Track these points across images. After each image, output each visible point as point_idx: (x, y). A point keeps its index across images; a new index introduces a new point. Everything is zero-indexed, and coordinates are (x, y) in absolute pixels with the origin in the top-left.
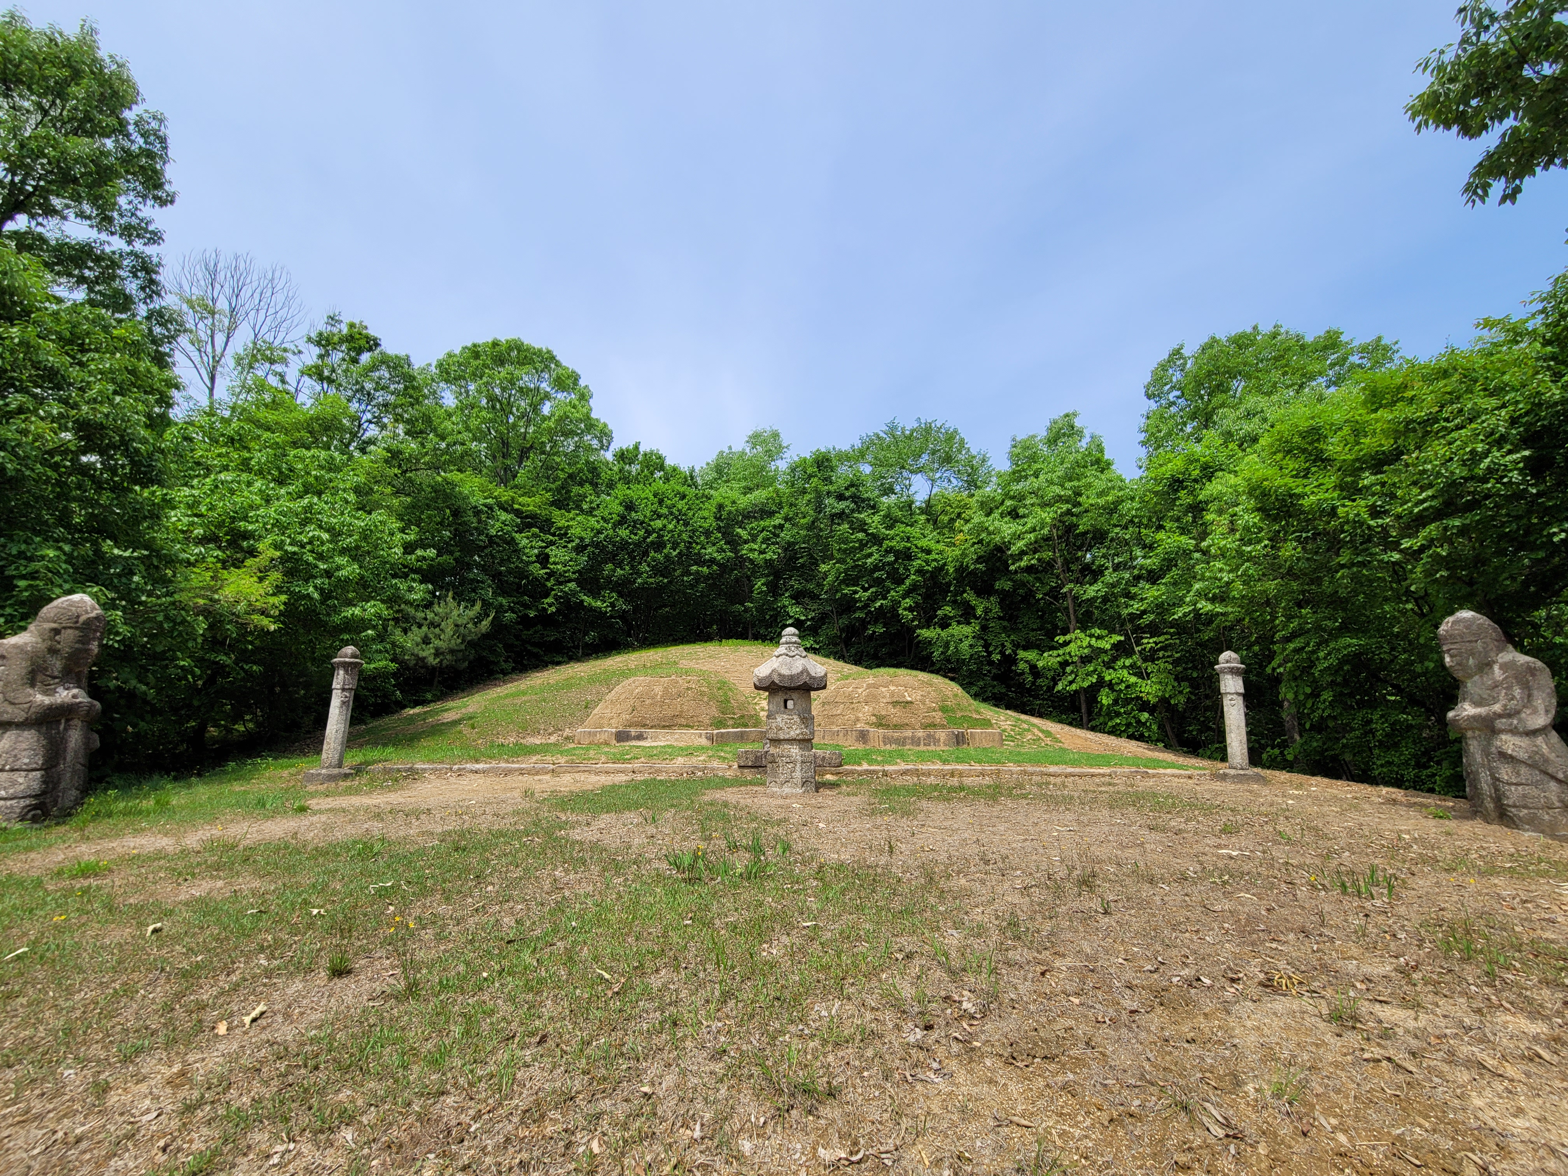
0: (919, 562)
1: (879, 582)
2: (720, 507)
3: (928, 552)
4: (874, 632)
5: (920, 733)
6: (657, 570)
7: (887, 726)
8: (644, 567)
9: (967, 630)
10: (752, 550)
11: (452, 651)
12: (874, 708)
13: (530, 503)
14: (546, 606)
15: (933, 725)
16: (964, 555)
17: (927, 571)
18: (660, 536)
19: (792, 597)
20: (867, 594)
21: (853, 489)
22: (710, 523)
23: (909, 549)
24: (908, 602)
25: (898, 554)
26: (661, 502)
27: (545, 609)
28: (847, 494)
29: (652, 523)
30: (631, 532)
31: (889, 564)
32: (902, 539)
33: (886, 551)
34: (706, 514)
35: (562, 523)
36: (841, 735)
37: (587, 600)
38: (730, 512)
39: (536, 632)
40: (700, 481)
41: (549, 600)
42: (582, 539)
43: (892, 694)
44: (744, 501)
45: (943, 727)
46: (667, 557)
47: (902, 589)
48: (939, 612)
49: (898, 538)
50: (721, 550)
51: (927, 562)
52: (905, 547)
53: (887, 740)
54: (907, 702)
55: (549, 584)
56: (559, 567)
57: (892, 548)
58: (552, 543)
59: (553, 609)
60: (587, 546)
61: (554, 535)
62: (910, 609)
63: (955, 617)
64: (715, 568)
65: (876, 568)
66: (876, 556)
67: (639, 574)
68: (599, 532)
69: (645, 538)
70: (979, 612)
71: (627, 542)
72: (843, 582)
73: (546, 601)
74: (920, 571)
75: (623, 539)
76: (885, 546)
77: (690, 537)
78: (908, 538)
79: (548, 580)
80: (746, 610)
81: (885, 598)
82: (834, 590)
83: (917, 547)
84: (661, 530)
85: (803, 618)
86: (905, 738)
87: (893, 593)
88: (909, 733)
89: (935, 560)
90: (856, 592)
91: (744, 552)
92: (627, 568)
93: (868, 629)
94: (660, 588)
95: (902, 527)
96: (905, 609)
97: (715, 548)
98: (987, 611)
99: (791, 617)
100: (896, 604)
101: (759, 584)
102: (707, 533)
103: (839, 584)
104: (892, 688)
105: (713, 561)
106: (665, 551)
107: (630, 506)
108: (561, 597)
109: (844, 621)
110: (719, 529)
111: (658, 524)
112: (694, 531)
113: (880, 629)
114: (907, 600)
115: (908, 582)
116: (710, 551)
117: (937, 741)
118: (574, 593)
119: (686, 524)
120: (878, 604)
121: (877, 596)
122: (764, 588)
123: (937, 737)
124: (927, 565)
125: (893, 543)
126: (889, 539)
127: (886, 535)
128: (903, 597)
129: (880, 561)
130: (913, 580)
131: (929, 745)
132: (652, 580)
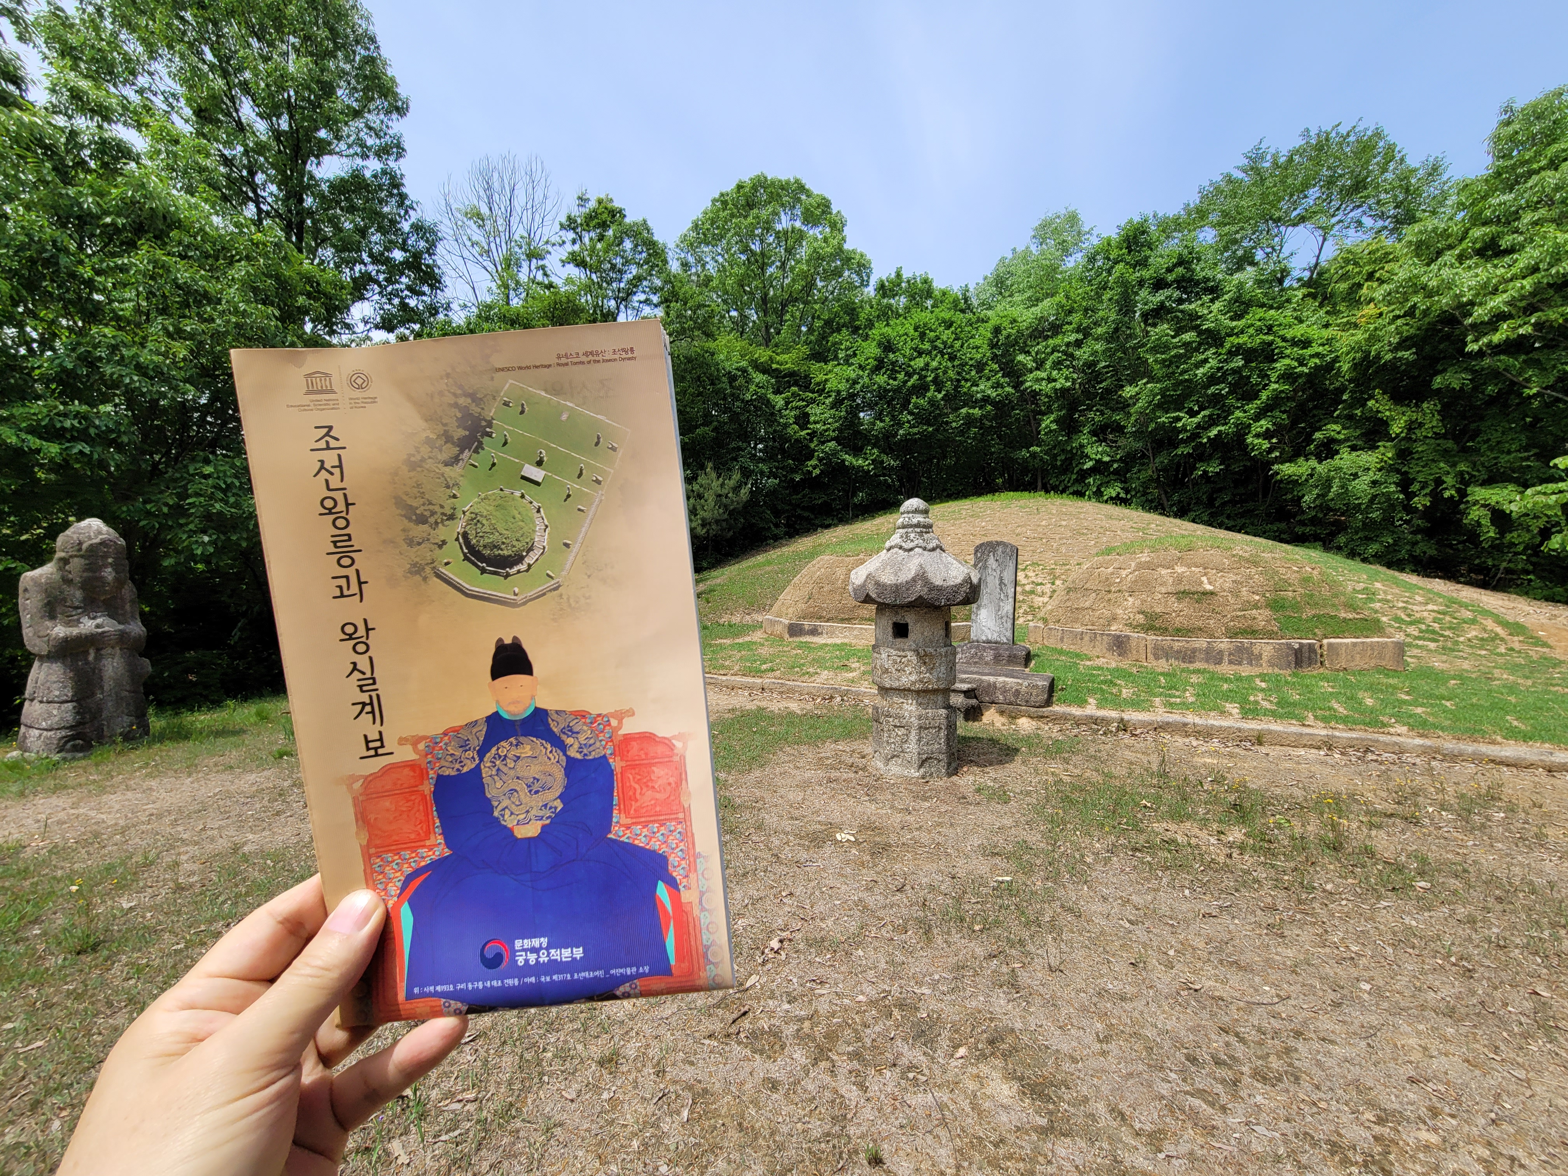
0: (1287, 361)
1: (1217, 399)
2: (997, 330)
3: (1306, 343)
4: (1205, 472)
5: (1224, 644)
6: (921, 418)
7: (1164, 631)
8: (906, 417)
9: (1369, 458)
10: (1038, 380)
11: (717, 522)
12: (1143, 601)
13: (787, 360)
14: (810, 469)
15: (1252, 633)
16: (1373, 338)
17: (1301, 375)
18: (922, 378)
19: (1093, 433)
20: (1196, 420)
21: (1180, 270)
22: (985, 351)
23: (1270, 344)
24: (1264, 424)
25: (1249, 355)
26: (923, 336)
27: (810, 473)
28: (1170, 278)
29: (912, 363)
30: (890, 377)
31: (1234, 371)
32: (1259, 331)
33: (1230, 352)
34: (977, 341)
35: (821, 377)
36: (1087, 638)
37: (848, 459)
38: (1009, 335)
39: (804, 496)
40: (975, 302)
41: (813, 462)
42: (839, 392)
43: (1179, 580)
44: (1027, 316)
45: (1271, 635)
46: (932, 402)
47: (1252, 407)
48: (1318, 435)
49: (1251, 331)
50: (997, 385)
51: (1301, 362)
52: (1263, 342)
53: (1160, 652)
54: (1205, 593)
55: (812, 445)
56: (818, 426)
57: (1239, 347)
58: (813, 401)
59: (817, 472)
60: (844, 399)
61: (813, 392)
62: (1267, 435)
63: (1347, 440)
64: (989, 407)
65: (1212, 380)
66: (1213, 363)
67: (900, 425)
68: (855, 382)
69: (906, 382)
70: (1396, 429)
71: (885, 390)
72: (1159, 406)
73: (810, 463)
74: (1288, 376)
75: (880, 387)
76: (1227, 345)
77: (959, 374)
79: (811, 441)
80: (1034, 455)
81: (1225, 422)
82: (1146, 417)
83: (1284, 339)
84: (922, 370)
85: (1106, 459)
86: (1194, 651)
87: (1238, 414)
88: (1201, 643)
89: (1317, 355)
90: (1179, 419)
91: (1028, 384)
92: (887, 419)
93: (1196, 469)
94: (926, 438)
95: (1260, 313)
96: (1257, 436)
97: (989, 384)
98: (1412, 427)
99: (1091, 460)
100: (1243, 430)
101: (1048, 422)
102: (980, 367)
103: (1153, 411)
104: (1179, 569)
105: (986, 400)
106: (929, 394)
107: (888, 346)
108: (823, 459)
109: (1162, 459)
110: (995, 357)
111: (919, 363)
112: (963, 365)
113: (1214, 468)
114: (1263, 422)
115: (1264, 395)
116: (984, 388)
117: (1254, 659)
118: (835, 453)
119: (952, 358)
120: (1213, 432)
121: (1212, 422)
122: (1054, 427)
123: (1256, 652)
124: (1301, 364)
125: (1243, 339)
126: (1237, 335)
127: (1233, 329)
128: (1257, 418)
129: (1219, 369)
130: (1274, 390)
131: (1240, 664)
132: (915, 430)
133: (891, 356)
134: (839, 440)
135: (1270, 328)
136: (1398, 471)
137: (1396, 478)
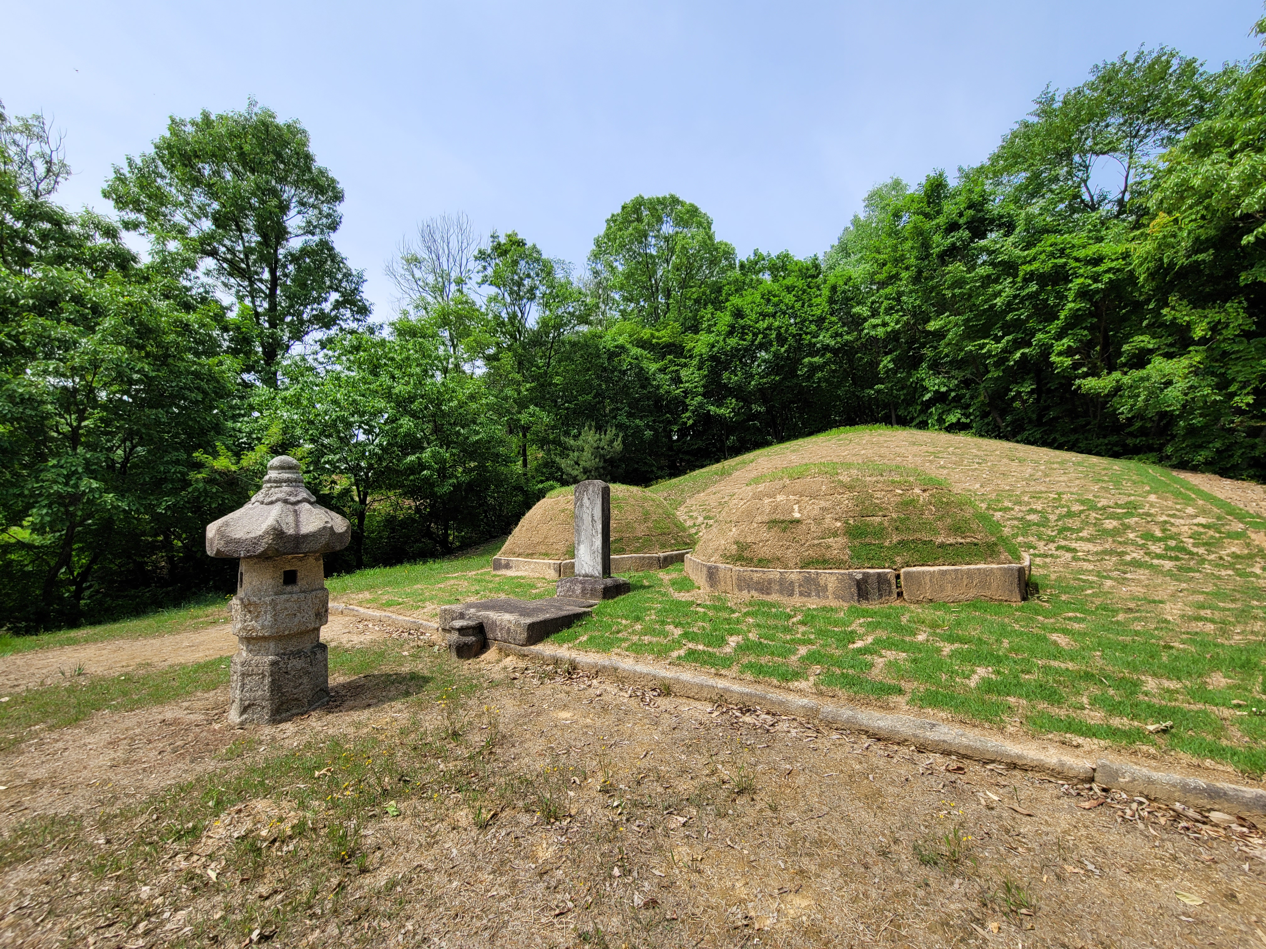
0: (1080, 280)
1: (1017, 325)
3: (1097, 261)
6: (768, 369)
7: (749, 561)
12: (742, 532)
14: (686, 420)
15: (824, 562)
16: (1163, 246)
17: (1097, 291)
18: (766, 336)
20: (1000, 345)
21: (969, 212)
22: (823, 308)
23: (1064, 266)
24: (1064, 343)
25: (1042, 279)
26: (768, 301)
27: (686, 423)
28: (962, 221)
29: (758, 325)
30: (740, 339)
31: (1030, 296)
32: (1052, 255)
33: (1025, 279)
34: (818, 300)
35: (690, 345)
36: (699, 569)
37: (712, 409)
40: (822, 267)
41: (687, 414)
42: (702, 356)
43: (775, 508)
45: (839, 564)
46: (776, 355)
47: (1054, 327)
48: (1125, 347)
49: (1043, 257)
50: (837, 335)
51: (1096, 278)
52: (1055, 266)
53: (744, 584)
54: (792, 522)
55: (686, 401)
56: (689, 385)
57: (1032, 273)
58: (685, 365)
59: (691, 422)
60: (706, 361)
61: (685, 358)
62: (1069, 352)
63: (1156, 348)
65: (1009, 306)
66: (1009, 291)
67: (752, 377)
68: (713, 346)
70: (1198, 333)
71: (737, 349)
74: (1083, 294)
75: (733, 347)
76: (1021, 274)
77: (800, 329)
79: (685, 397)
81: (1029, 345)
83: (1077, 260)
86: (770, 582)
87: (1040, 336)
88: (774, 573)
89: (1111, 270)
90: (982, 346)
91: (865, 331)
92: (741, 373)
94: (773, 387)
95: (1052, 238)
96: (1060, 354)
97: (828, 334)
98: (1215, 328)
99: (930, 391)
100: (1046, 351)
101: (885, 363)
102: (821, 320)
103: (961, 341)
104: (779, 498)
105: (826, 348)
106: (773, 349)
108: (695, 411)
110: (833, 312)
112: (803, 322)
114: (1065, 341)
115: (1063, 315)
116: (825, 338)
117: (821, 590)
118: (703, 406)
120: (1019, 355)
121: (1017, 344)
122: (891, 366)
123: (822, 583)
124: (1096, 281)
125: (1035, 265)
126: (1030, 262)
127: (1025, 257)
128: (1059, 337)
129: (1015, 297)
130: (1070, 309)
131: (809, 595)
132: (765, 380)
133: (741, 322)
134: (704, 395)
135: (1062, 251)
136: (1213, 374)
137: (1212, 380)
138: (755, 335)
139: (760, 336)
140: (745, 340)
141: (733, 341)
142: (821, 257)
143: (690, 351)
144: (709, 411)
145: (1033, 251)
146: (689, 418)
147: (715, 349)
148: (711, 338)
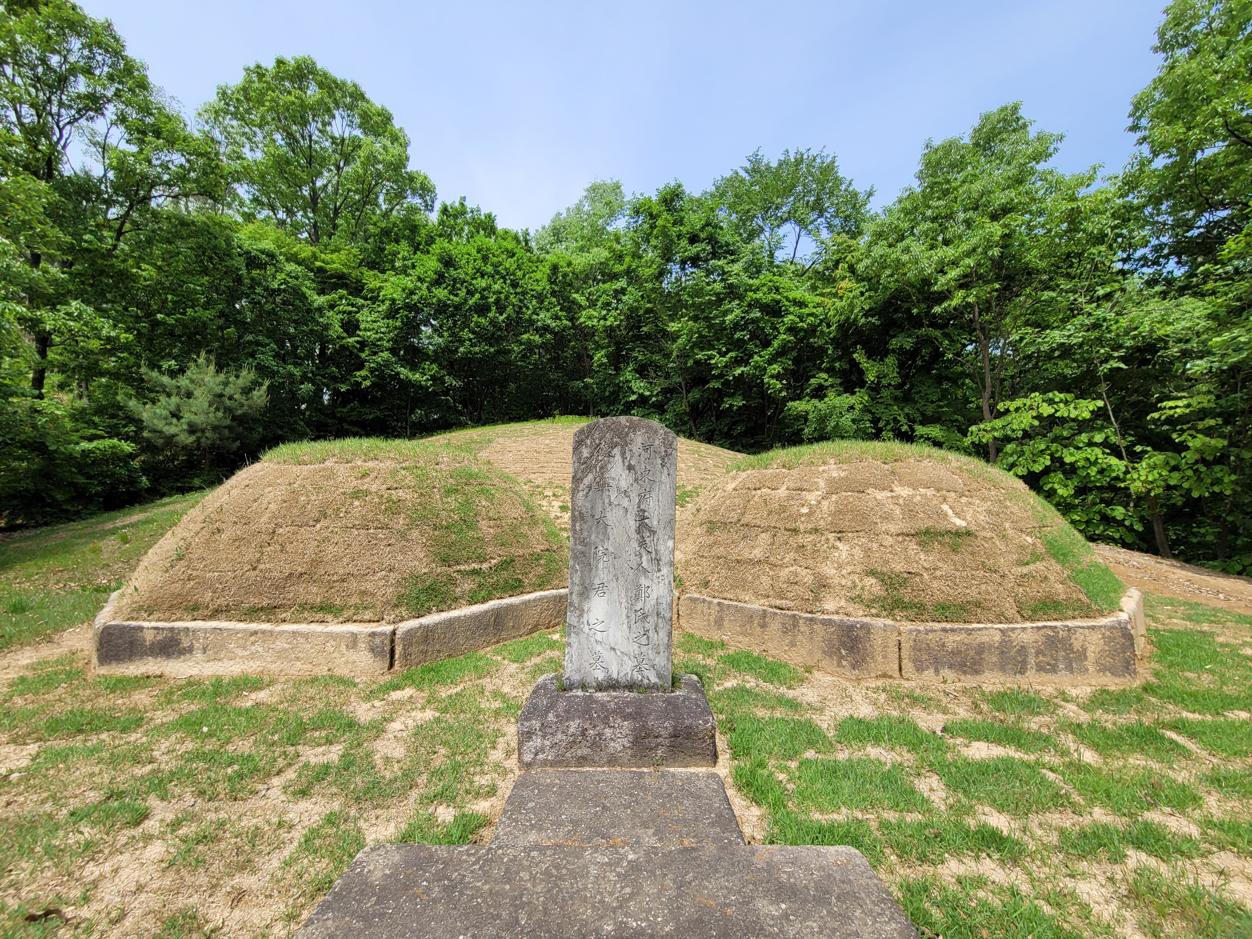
0: (791, 317)
1: (739, 344)
2: (555, 268)
3: (803, 304)
4: (731, 405)
5: (1024, 633)
6: (481, 336)
7: (921, 611)
8: (466, 334)
9: (848, 399)
10: (590, 317)
11: (215, 428)
13: (335, 261)
14: (360, 380)
15: (1056, 607)
16: (851, 306)
17: (802, 329)
18: (483, 298)
19: (636, 371)
20: (725, 359)
21: (710, 229)
22: (544, 285)
23: (778, 302)
24: (776, 368)
25: (764, 309)
26: (485, 259)
27: (359, 384)
28: (702, 236)
29: (474, 282)
30: (450, 293)
31: (753, 321)
32: (770, 290)
33: (750, 305)
34: (538, 275)
35: (374, 284)
37: (404, 372)
38: (565, 275)
39: (352, 410)
40: (533, 244)
41: (363, 373)
42: (393, 301)
43: (909, 510)
44: (581, 261)
46: (493, 322)
47: (768, 352)
48: (812, 381)
49: (765, 289)
50: (556, 318)
51: (801, 318)
52: (773, 300)
55: (363, 355)
56: (369, 334)
57: (757, 301)
58: (365, 308)
59: (368, 383)
60: (400, 309)
61: (366, 299)
62: (778, 377)
63: (832, 386)
64: (548, 336)
65: (736, 326)
66: (737, 312)
67: (461, 342)
68: (412, 293)
69: (466, 300)
70: (871, 377)
71: (446, 305)
72: (695, 345)
73: (358, 373)
74: (791, 330)
75: (439, 300)
76: (748, 299)
77: (521, 301)
78: (777, 289)
79: (362, 350)
80: (587, 387)
81: (747, 364)
82: (684, 355)
83: (787, 299)
84: (484, 290)
85: (647, 393)
86: (982, 649)
87: (756, 358)
88: (988, 632)
89: (812, 315)
90: (711, 358)
91: (582, 320)
92: (446, 334)
93: (723, 402)
94: (486, 359)
96: (772, 377)
97: (549, 315)
98: (880, 376)
99: (634, 393)
100: (760, 371)
101: (600, 357)
102: (540, 298)
103: (692, 348)
104: (904, 492)
105: (546, 329)
106: (491, 315)
107: (448, 262)
108: (376, 370)
109: (695, 394)
110: (553, 293)
111: (482, 283)
112: (524, 293)
113: (738, 402)
114: (775, 366)
115: (776, 344)
116: (544, 317)
117: (1077, 660)
118: (387, 364)
119: (514, 285)
120: (738, 372)
121: (737, 362)
122: (605, 360)
123: (1075, 646)
124: (802, 321)
125: (759, 295)
126: (755, 291)
127: (751, 286)
128: (770, 362)
129: (743, 318)
130: (784, 340)
131: (1057, 670)
132: (477, 349)
133: (452, 272)
134: (393, 351)
136: (870, 412)
137: (869, 416)
138: (470, 293)
139: (477, 296)
140: (457, 295)
141: (441, 293)
142: (532, 233)
143: (372, 291)
144: (398, 374)
145: (756, 282)
146: (365, 378)
147: (415, 298)
148: (408, 282)
